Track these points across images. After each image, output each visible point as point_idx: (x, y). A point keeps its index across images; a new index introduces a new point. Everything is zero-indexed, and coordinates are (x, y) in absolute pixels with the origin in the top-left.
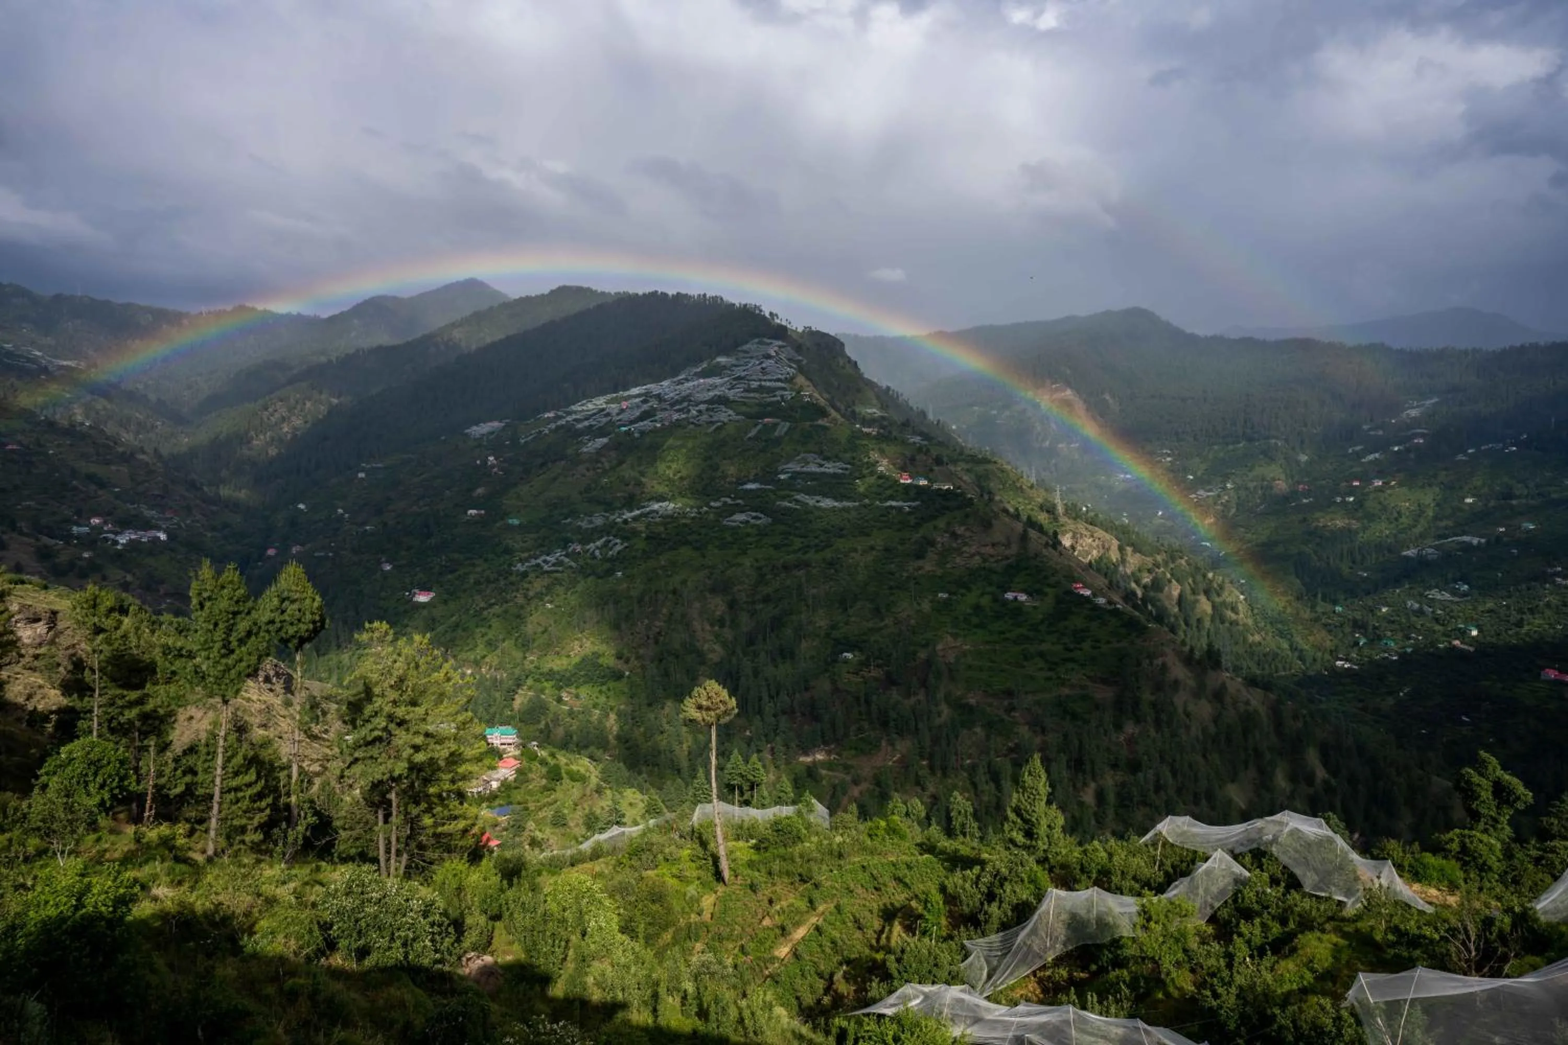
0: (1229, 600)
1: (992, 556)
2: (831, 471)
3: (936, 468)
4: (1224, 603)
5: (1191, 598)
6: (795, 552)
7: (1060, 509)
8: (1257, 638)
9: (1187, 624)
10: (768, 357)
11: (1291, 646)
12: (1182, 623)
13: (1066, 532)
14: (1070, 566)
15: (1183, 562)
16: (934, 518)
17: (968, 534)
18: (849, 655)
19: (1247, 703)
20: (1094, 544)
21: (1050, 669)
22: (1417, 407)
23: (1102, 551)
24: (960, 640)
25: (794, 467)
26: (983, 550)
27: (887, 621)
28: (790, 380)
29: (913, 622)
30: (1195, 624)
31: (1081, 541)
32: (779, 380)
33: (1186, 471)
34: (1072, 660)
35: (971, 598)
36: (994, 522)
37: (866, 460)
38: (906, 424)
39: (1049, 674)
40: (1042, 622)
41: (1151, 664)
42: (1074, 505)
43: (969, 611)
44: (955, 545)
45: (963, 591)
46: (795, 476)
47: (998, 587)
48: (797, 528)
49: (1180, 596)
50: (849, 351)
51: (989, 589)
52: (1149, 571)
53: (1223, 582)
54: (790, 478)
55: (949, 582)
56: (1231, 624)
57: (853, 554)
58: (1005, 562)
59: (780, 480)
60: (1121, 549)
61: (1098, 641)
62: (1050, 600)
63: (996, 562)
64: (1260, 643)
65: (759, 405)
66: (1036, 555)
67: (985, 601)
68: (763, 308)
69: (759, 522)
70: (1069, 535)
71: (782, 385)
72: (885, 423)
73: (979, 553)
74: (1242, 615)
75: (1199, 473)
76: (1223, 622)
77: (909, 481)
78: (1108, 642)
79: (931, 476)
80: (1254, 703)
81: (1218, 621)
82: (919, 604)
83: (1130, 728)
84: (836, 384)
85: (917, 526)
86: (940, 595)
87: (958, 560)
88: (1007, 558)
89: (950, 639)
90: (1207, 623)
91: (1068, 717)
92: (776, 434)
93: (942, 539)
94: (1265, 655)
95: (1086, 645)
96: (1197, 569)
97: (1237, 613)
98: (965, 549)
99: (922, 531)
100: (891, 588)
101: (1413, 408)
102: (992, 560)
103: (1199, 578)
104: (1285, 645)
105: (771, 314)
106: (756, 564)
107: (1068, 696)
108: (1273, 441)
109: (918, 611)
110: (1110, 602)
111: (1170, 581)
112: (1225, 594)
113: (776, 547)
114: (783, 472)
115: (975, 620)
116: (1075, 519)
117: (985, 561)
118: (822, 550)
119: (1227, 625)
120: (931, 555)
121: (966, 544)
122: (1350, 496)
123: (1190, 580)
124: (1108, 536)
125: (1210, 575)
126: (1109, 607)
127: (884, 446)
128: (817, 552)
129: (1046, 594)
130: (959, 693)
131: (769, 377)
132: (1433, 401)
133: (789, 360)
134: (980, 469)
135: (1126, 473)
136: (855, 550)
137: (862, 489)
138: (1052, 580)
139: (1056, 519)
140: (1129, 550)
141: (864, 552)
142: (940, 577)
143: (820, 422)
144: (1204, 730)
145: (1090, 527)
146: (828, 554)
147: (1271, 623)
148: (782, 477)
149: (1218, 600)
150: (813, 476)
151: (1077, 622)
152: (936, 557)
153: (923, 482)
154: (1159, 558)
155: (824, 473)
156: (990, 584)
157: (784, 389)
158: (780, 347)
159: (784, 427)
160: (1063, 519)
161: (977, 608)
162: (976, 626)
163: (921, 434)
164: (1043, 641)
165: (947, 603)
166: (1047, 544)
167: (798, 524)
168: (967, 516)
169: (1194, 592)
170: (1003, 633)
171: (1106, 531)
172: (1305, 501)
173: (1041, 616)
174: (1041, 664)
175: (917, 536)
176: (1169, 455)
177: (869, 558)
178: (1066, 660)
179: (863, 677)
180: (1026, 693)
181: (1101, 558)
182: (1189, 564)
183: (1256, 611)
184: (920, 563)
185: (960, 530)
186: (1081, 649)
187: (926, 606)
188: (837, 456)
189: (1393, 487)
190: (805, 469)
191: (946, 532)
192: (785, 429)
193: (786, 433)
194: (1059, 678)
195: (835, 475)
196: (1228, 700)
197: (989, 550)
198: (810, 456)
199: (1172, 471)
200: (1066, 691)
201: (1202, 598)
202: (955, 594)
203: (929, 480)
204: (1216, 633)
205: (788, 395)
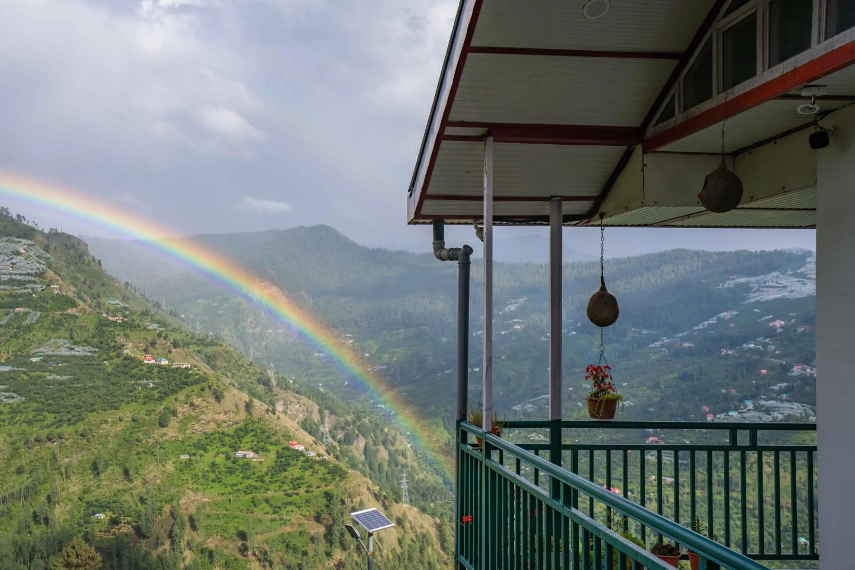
0: (400, 448)
1: (225, 422)
2: (82, 353)
3: (173, 350)
4: (396, 451)
5: (373, 448)
6: (48, 427)
7: (274, 382)
8: (421, 476)
9: (371, 469)
10: (18, 254)
11: (444, 481)
12: (368, 468)
13: (278, 400)
14: (286, 427)
15: (366, 420)
16: (175, 392)
17: (204, 404)
18: (101, 516)
19: (422, 527)
20: (301, 409)
21: (275, 512)
22: (515, 303)
23: (306, 414)
24: (200, 493)
25: (46, 350)
26: (217, 417)
27: (135, 483)
28: (41, 275)
29: (158, 481)
30: (377, 468)
31: (290, 407)
32: (28, 274)
33: (363, 350)
34: (291, 503)
35: (209, 457)
36: (225, 394)
37: (113, 344)
38: (145, 314)
39: (274, 516)
40: (266, 474)
41: (352, 501)
42: (284, 379)
43: (206, 468)
44: (193, 414)
45: (201, 452)
46: (47, 359)
47: (231, 447)
48: (50, 405)
49: (366, 447)
50: (92, 251)
51: (223, 449)
52: (343, 429)
53: (395, 434)
54: (43, 361)
55: (189, 446)
56: (403, 466)
57: (104, 426)
58: (235, 427)
59: (31, 362)
60: (321, 412)
61: (310, 486)
62: (272, 456)
63: (228, 426)
64: (423, 480)
65: (11, 296)
66: (260, 419)
67: (220, 459)
68: (11, 211)
69: (11, 401)
70: (281, 402)
71: (33, 279)
72: (127, 313)
73: (214, 420)
74: (409, 460)
75: (373, 352)
76: (397, 466)
77: (152, 362)
78: (318, 487)
79: (169, 356)
80: (426, 525)
81: (393, 465)
82: (163, 466)
83: (338, 554)
84: (82, 279)
85: (161, 399)
86: (182, 457)
87: (196, 426)
88: (237, 423)
89: (191, 493)
90: (386, 467)
91: (290, 551)
92: (28, 322)
93: (182, 410)
94: (427, 489)
95: (302, 491)
96: (377, 425)
97: (406, 458)
98: (203, 417)
99: (165, 403)
100: (138, 453)
101: (511, 304)
102: (224, 425)
103: (378, 432)
104: (441, 481)
105: (18, 216)
106: (9, 439)
107: (289, 533)
108: (423, 328)
109: (164, 472)
110: (319, 455)
111: (357, 436)
112: (397, 444)
113: (30, 423)
114: (35, 355)
115: (212, 476)
116: (285, 390)
117: (219, 425)
118: (74, 424)
119: (400, 467)
120: (173, 422)
121: (203, 413)
122: (476, 367)
123: (372, 434)
124: (311, 402)
125: (386, 430)
126: (318, 459)
127: (128, 332)
128: (69, 425)
129: (267, 450)
130: (200, 540)
131: (19, 271)
132: (524, 299)
133: (37, 257)
134: (209, 350)
135: (320, 353)
136: (106, 422)
137: (110, 369)
138: (273, 439)
139: (271, 390)
140: (327, 412)
141: (114, 423)
142: (182, 442)
143: (70, 311)
144: (393, 550)
145: (297, 395)
146: (81, 427)
147: (430, 464)
148: (34, 360)
149: (392, 448)
150: (64, 359)
151: (294, 472)
152: (177, 425)
153: (164, 362)
154: (349, 418)
155: (74, 356)
156: (224, 445)
157: (35, 282)
158: (29, 245)
159: (34, 316)
160: (276, 390)
161: (213, 465)
162: (213, 481)
163: (159, 322)
164: (267, 490)
165: (188, 464)
166: (267, 411)
167: (50, 402)
168: (202, 390)
169: (375, 444)
170: (235, 485)
171: (309, 398)
172: (447, 372)
173: (265, 470)
174: (268, 509)
175: (160, 408)
176: (351, 338)
177: (119, 428)
178: (286, 504)
179: (114, 534)
180: (256, 533)
181: (306, 420)
182: (370, 422)
183: (419, 456)
184: (164, 430)
185: (197, 401)
186: (297, 494)
187: (170, 467)
188: (86, 341)
189: (503, 360)
190: (56, 353)
191: (186, 403)
192: (36, 318)
193: (37, 321)
194: (282, 519)
195: (84, 358)
196: (407, 525)
197: (222, 417)
198: (61, 341)
199: (354, 350)
200: (288, 529)
201: (381, 447)
202: (194, 455)
203: (169, 360)
204: (393, 475)
205: (39, 288)
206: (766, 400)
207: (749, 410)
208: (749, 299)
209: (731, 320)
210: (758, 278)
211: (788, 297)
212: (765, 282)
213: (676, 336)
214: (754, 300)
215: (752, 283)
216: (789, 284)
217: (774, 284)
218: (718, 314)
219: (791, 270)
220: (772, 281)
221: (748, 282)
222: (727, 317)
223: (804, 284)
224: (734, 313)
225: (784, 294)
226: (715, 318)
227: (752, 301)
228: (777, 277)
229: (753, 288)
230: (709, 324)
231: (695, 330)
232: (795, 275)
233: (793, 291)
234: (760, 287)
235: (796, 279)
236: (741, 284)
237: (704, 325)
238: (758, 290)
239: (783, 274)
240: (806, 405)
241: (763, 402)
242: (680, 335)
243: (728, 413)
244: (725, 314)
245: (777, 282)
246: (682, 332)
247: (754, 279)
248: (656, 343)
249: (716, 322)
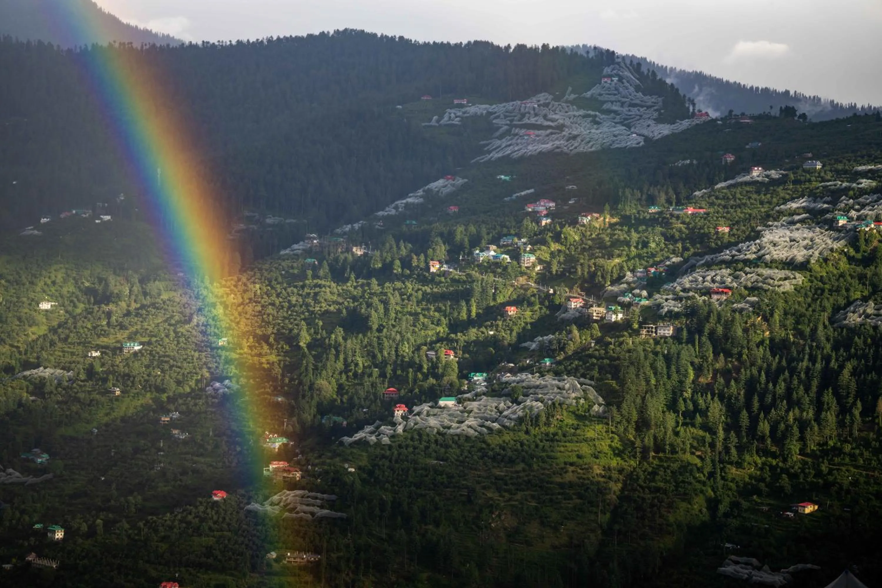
206: (513, 371)
207: (477, 395)
208: (489, 152)
209: (452, 197)
210: (509, 106)
211: (565, 149)
212: (523, 116)
213: (339, 231)
214: (500, 155)
215: (498, 117)
216: (568, 122)
217: (540, 121)
218: (429, 183)
219: (572, 92)
220: (536, 115)
221: (490, 113)
222: (446, 191)
223: (596, 123)
224: (460, 181)
225: (557, 143)
226: (420, 192)
227: (495, 155)
228: (546, 105)
229: (498, 128)
230: (407, 204)
231: (378, 219)
232: (579, 103)
233: (575, 137)
234: (512, 126)
235: (582, 112)
236: (475, 117)
237: (396, 208)
238: (508, 133)
239: (557, 99)
240: (588, 381)
241: (508, 377)
242: (348, 228)
243: (436, 403)
244: (441, 182)
245: (545, 117)
246: (350, 222)
247: (499, 108)
248: (295, 246)
249: (421, 200)
